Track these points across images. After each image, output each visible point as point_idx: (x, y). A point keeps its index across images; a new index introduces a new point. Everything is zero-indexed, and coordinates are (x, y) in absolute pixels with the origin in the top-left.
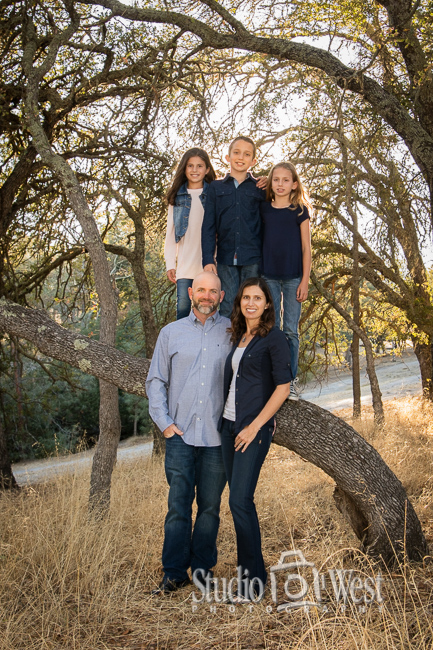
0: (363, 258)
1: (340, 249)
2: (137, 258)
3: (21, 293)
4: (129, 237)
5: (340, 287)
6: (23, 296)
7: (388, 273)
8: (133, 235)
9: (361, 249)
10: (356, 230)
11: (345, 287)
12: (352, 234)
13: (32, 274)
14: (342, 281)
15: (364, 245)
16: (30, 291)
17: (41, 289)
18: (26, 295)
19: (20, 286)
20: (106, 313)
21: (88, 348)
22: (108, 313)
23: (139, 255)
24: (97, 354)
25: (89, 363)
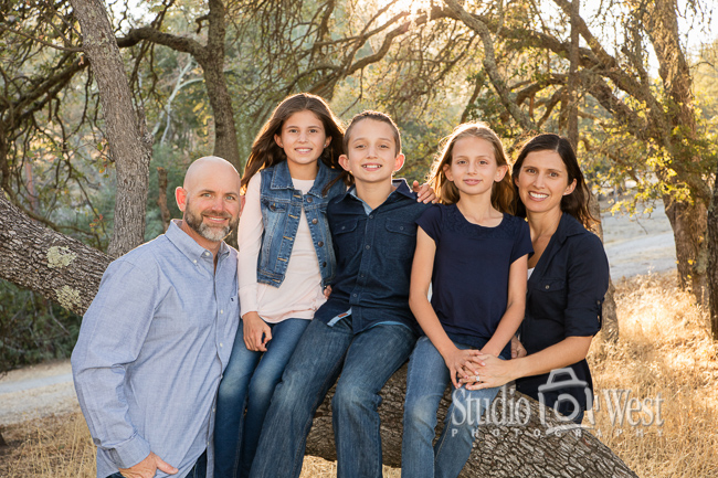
0: (583, 58)
1: (546, 42)
2: (211, 58)
3: (25, 110)
4: (199, 21)
5: (542, 102)
6: (30, 115)
7: (623, 82)
8: (205, 17)
9: (583, 43)
10: (577, 11)
11: (551, 104)
12: (568, 19)
13: (42, 80)
14: (546, 93)
15: (588, 36)
16: (40, 107)
17: (58, 103)
18: (36, 114)
19: (23, 99)
20: (126, 181)
21: (75, 265)
22: (129, 180)
23: (214, 52)
24: (92, 277)
25: (77, 295)
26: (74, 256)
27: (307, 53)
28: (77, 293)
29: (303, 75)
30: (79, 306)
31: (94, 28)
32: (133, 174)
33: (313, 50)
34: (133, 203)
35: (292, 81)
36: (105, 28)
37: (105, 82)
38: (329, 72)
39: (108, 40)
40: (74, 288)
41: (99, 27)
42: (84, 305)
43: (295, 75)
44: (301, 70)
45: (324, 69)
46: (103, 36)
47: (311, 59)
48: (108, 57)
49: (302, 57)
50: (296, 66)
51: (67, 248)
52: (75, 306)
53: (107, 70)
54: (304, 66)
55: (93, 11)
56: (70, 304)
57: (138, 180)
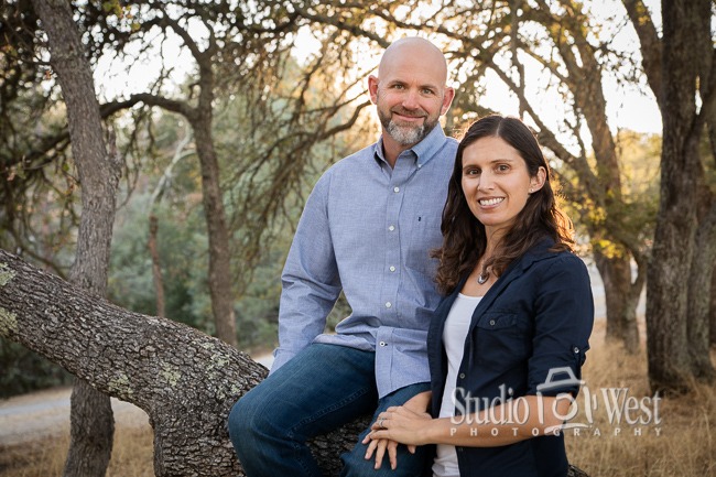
2: (200, 118)
4: (191, 87)
8: (197, 84)
20: (91, 203)
21: (12, 284)
22: (95, 201)
23: (203, 113)
24: (31, 298)
25: (14, 319)
26: (13, 274)
27: (286, 122)
28: (13, 317)
29: (283, 140)
30: (15, 331)
31: (61, 40)
32: (99, 195)
33: (292, 120)
34: (97, 226)
35: (272, 144)
36: (74, 41)
37: (72, 97)
38: (305, 138)
39: (76, 53)
40: (10, 311)
41: (67, 40)
42: (21, 330)
43: (275, 139)
44: (281, 136)
45: (301, 134)
46: (71, 49)
47: (290, 128)
48: (76, 71)
49: (281, 126)
50: (276, 133)
51: (5, 266)
52: (11, 331)
53: (74, 85)
54: (284, 132)
55: (61, 23)
56: (5, 330)
57: (105, 201)
